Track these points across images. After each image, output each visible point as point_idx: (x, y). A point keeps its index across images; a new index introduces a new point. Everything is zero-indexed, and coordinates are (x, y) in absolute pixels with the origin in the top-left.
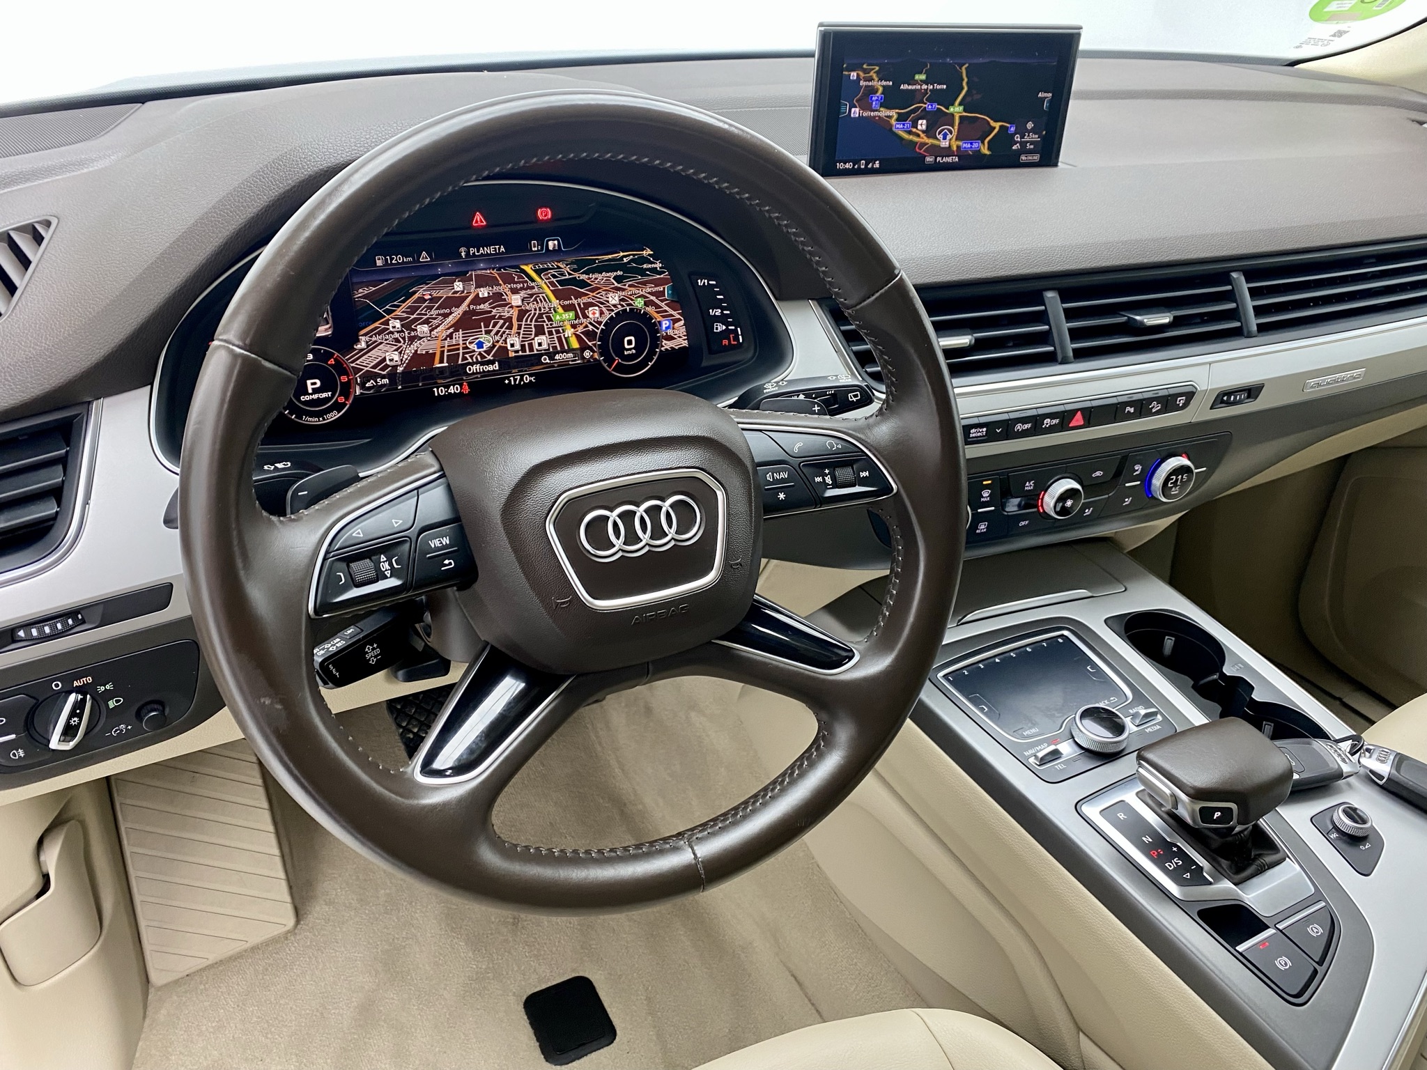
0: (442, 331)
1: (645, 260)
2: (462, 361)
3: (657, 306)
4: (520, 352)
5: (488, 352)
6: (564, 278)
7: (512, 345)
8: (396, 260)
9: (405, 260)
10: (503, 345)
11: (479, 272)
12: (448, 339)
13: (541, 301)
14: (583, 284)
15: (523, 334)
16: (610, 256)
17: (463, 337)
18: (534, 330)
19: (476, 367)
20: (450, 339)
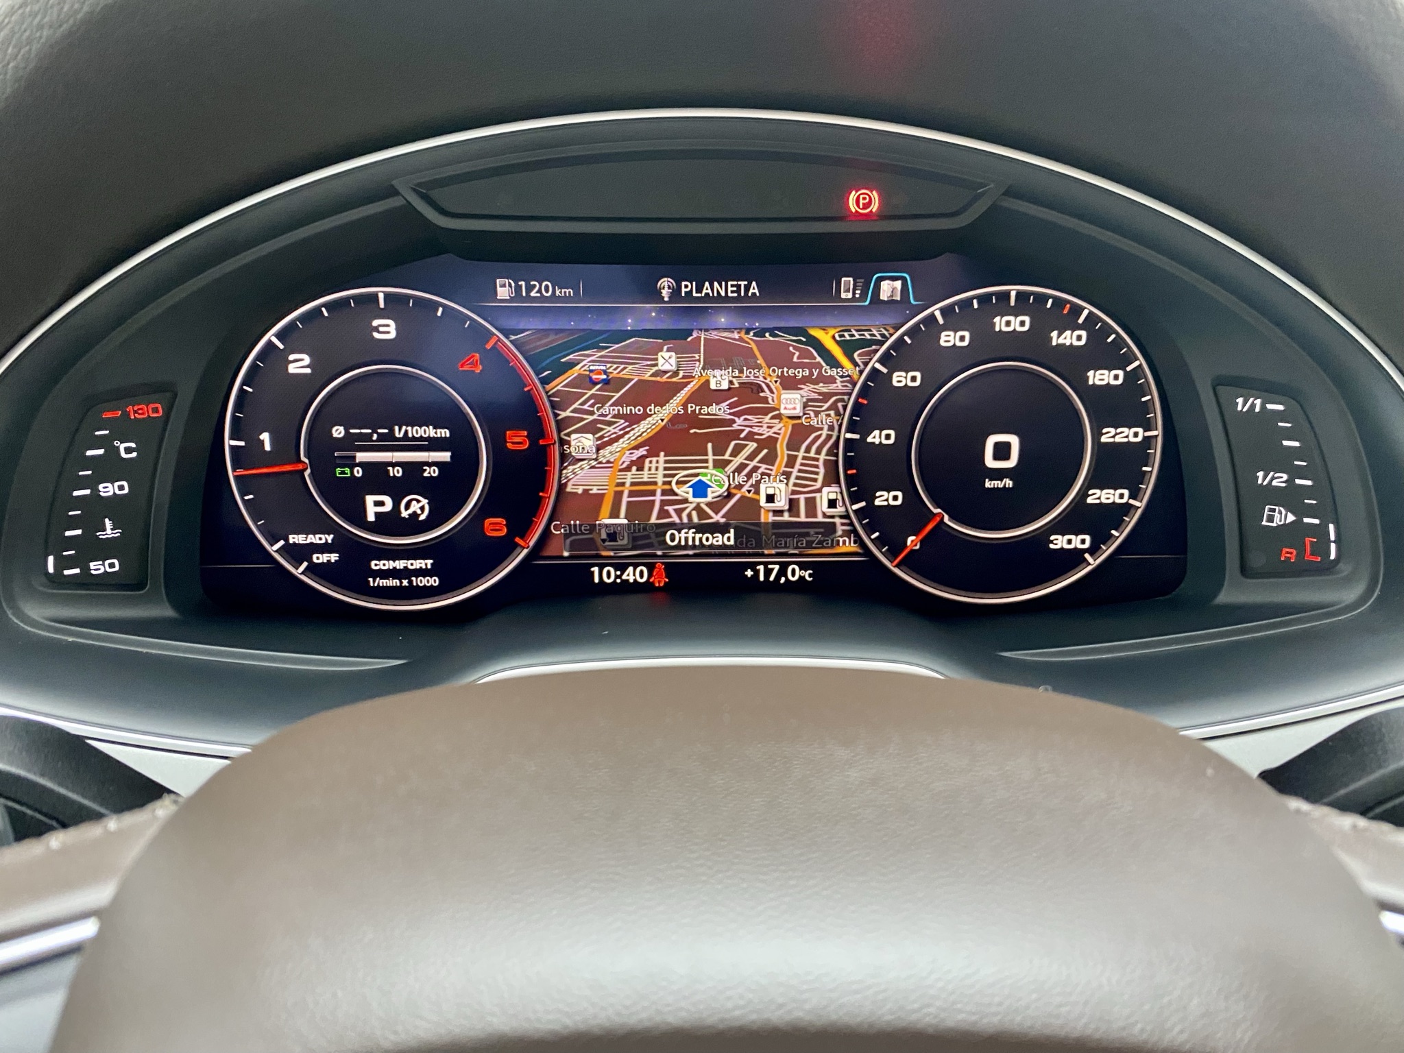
0: (622, 451)
2: (658, 518)
4: (786, 515)
5: (716, 506)
7: (770, 499)
8: (539, 291)
9: (558, 293)
10: (750, 495)
11: (715, 335)
12: (634, 468)
15: (798, 478)
17: (665, 469)
18: (822, 470)
19: (686, 533)
20: (638, 470)
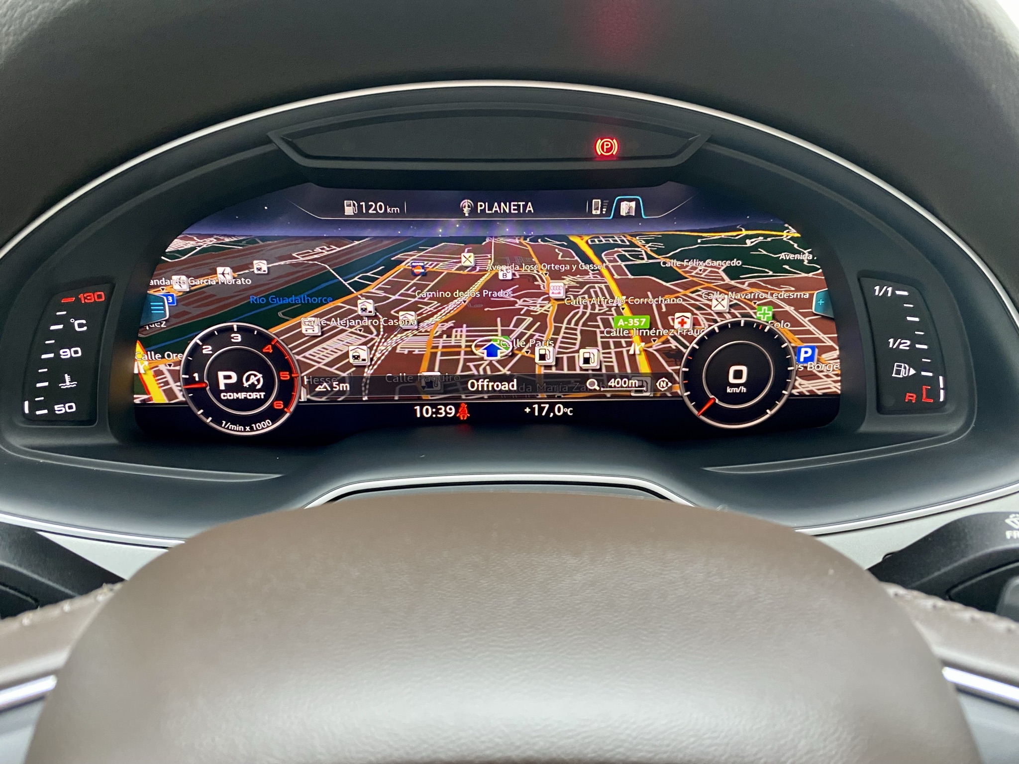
0: (436, 324)
1: (782, 246)
2: (462, 371)
3: (795, 323)
4: (554, 368)
5: (503, 363)
6: (639, 262)
7: (542, 357)
8: (375, 209)
9: (388, 210)
10: (528, 355)
11: (502, 241)
12: (445, 336)
13: (597, 296)
14: (671, 275)
15: (562, 342)
16: (723, 235)
17: (467, 336)
18: (579, 337)
19: (482, 382)
20: (447, 337)
